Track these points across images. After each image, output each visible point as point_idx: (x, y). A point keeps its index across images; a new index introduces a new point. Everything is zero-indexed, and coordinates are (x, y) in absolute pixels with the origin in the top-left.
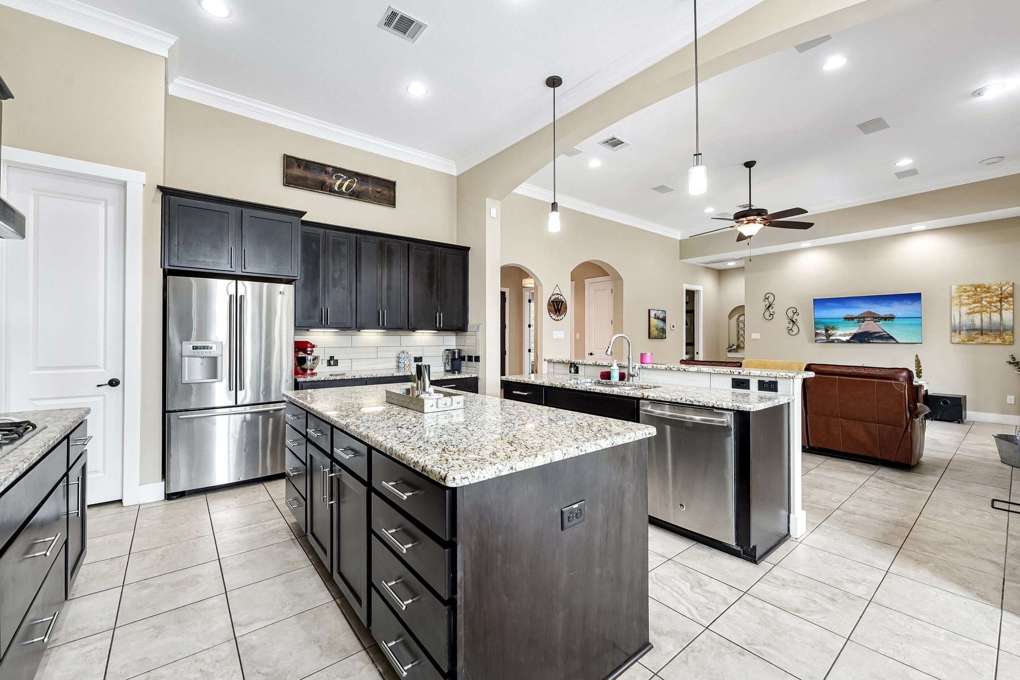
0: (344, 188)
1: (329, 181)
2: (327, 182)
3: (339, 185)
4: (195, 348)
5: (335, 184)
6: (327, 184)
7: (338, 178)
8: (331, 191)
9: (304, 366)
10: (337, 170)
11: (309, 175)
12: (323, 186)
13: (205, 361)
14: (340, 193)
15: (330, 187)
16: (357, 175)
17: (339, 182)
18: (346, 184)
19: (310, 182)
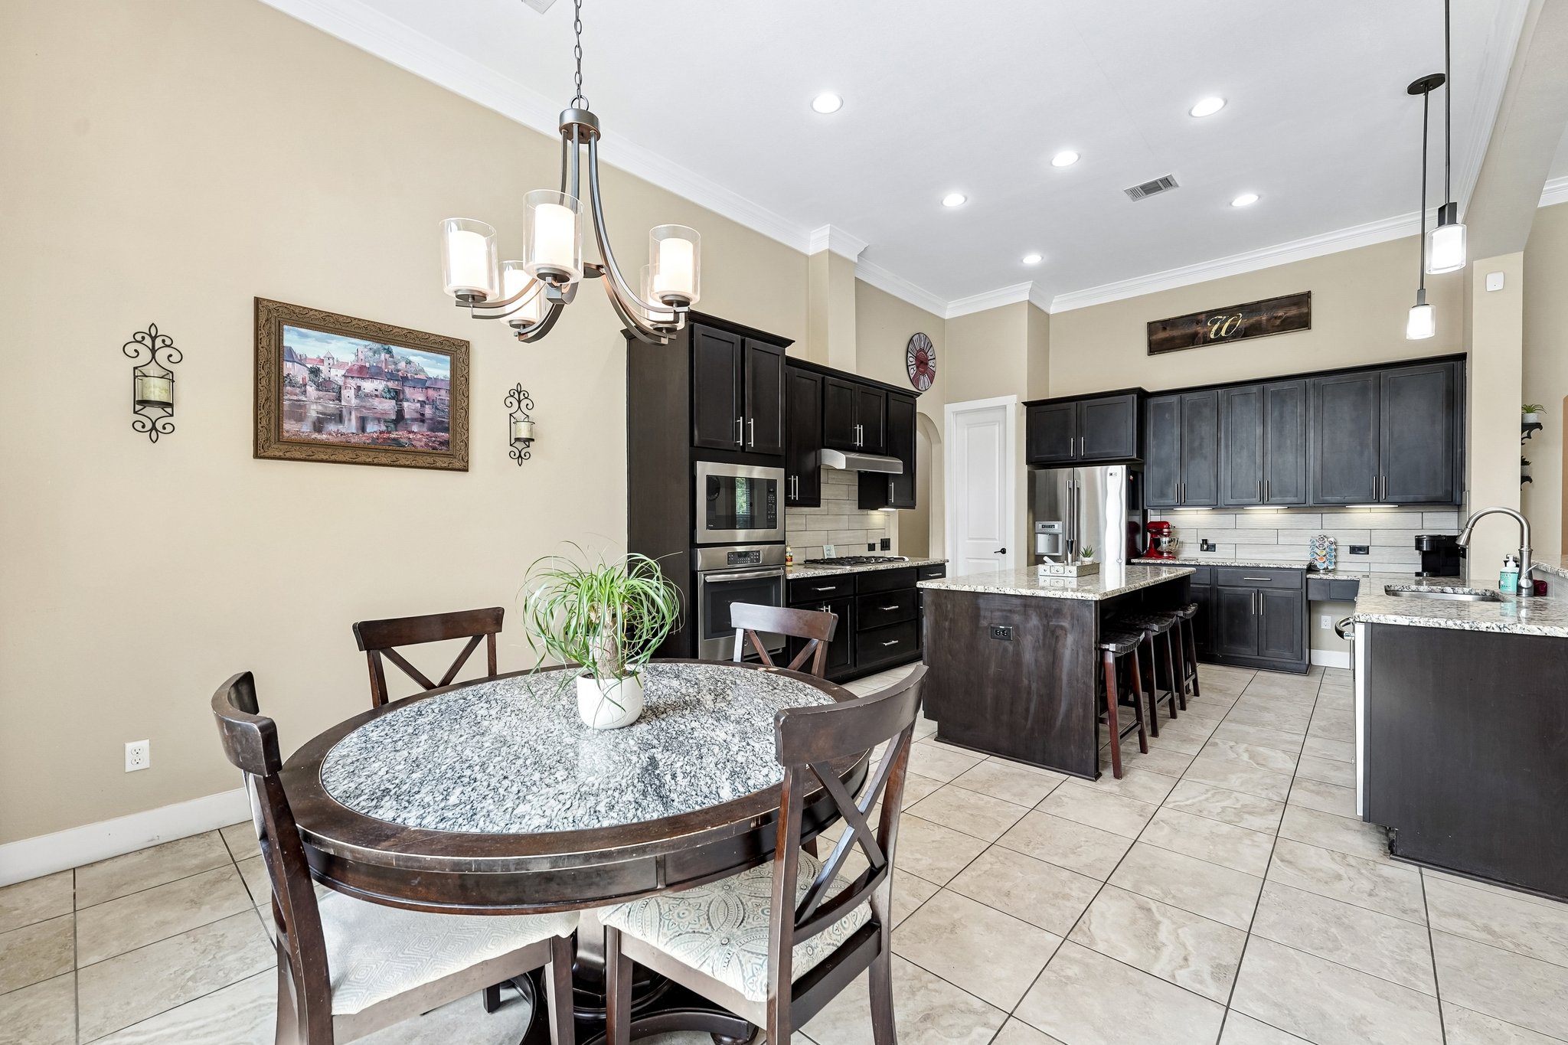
0: (1223, 333)
1: (1200, 329)
2: (1199, 333)
3: (1216, 331)
4: (1043, 527)
5: (1211, 331)
6: (1200, 335)
7: (1214, 323)
8: (1207, 341)
9: (1159, 549)
10: (1211, 314)
11: (1176, 333)
12: (1194, 338)
13: (1051, 537)
14: (1219, 340)
15: (1204, 337)
16: (1241, 308)
17: (1216, 327)
18: (1226, 325)
19: (1178, 341)
